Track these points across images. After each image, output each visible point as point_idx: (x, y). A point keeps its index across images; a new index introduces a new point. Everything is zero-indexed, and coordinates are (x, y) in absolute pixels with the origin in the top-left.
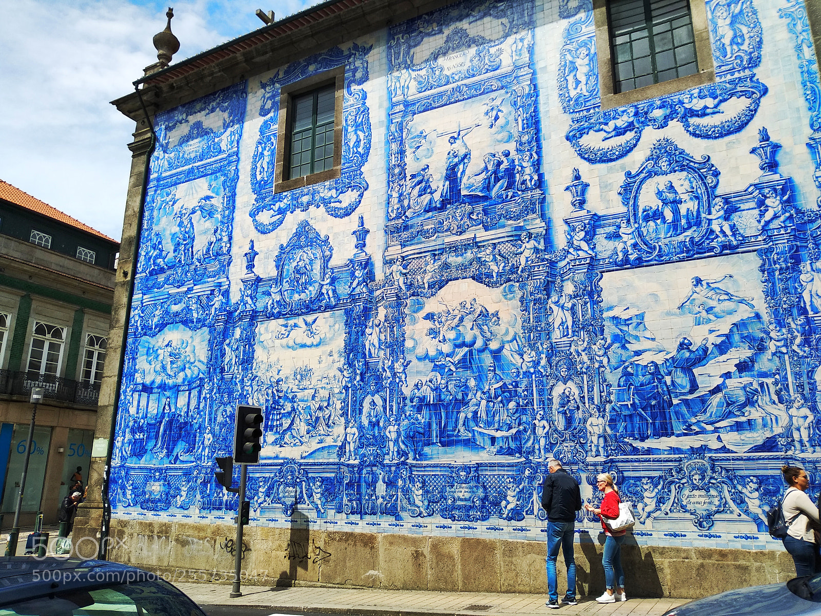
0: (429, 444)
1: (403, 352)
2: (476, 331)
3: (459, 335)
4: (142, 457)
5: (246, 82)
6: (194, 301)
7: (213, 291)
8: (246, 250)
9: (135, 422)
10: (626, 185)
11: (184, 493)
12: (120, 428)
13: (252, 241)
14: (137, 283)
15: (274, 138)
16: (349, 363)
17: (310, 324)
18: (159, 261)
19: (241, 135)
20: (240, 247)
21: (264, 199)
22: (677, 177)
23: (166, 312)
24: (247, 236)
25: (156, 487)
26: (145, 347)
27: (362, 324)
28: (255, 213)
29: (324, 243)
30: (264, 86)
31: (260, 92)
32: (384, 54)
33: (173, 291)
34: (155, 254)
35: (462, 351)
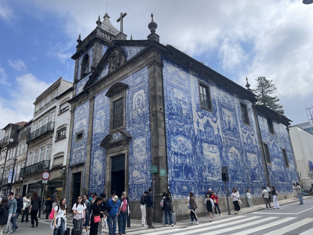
1: (228, 159)
2: (236, 158)
4: (179, 177)
5: (189, 70)
6: (186, 129)
7: (190, 128)
8: (197, 120)
9: (174, 165)
10: (247, 139)
11: (193, 190)
12: (169, 166)
13: (197, 119)
14: (166, 114)
15: (198, 93)
16: (221, 159)
17: (213, 147)
18: (172, 110)
19: (190, 85)
20: (195, 119)
21: (198, 108)
22: (250, 140)
23: (178, 130)
24: (196, 116)
25: (185, 188)
26: (173, 139)
27: (221, 151)
28: (197, 111)
29: (212, 128)
30: (193, 75)
31: (192, 76)
32: (216, 89)
33: (179, 123)
34: (170, 107)
35: (235, 161)
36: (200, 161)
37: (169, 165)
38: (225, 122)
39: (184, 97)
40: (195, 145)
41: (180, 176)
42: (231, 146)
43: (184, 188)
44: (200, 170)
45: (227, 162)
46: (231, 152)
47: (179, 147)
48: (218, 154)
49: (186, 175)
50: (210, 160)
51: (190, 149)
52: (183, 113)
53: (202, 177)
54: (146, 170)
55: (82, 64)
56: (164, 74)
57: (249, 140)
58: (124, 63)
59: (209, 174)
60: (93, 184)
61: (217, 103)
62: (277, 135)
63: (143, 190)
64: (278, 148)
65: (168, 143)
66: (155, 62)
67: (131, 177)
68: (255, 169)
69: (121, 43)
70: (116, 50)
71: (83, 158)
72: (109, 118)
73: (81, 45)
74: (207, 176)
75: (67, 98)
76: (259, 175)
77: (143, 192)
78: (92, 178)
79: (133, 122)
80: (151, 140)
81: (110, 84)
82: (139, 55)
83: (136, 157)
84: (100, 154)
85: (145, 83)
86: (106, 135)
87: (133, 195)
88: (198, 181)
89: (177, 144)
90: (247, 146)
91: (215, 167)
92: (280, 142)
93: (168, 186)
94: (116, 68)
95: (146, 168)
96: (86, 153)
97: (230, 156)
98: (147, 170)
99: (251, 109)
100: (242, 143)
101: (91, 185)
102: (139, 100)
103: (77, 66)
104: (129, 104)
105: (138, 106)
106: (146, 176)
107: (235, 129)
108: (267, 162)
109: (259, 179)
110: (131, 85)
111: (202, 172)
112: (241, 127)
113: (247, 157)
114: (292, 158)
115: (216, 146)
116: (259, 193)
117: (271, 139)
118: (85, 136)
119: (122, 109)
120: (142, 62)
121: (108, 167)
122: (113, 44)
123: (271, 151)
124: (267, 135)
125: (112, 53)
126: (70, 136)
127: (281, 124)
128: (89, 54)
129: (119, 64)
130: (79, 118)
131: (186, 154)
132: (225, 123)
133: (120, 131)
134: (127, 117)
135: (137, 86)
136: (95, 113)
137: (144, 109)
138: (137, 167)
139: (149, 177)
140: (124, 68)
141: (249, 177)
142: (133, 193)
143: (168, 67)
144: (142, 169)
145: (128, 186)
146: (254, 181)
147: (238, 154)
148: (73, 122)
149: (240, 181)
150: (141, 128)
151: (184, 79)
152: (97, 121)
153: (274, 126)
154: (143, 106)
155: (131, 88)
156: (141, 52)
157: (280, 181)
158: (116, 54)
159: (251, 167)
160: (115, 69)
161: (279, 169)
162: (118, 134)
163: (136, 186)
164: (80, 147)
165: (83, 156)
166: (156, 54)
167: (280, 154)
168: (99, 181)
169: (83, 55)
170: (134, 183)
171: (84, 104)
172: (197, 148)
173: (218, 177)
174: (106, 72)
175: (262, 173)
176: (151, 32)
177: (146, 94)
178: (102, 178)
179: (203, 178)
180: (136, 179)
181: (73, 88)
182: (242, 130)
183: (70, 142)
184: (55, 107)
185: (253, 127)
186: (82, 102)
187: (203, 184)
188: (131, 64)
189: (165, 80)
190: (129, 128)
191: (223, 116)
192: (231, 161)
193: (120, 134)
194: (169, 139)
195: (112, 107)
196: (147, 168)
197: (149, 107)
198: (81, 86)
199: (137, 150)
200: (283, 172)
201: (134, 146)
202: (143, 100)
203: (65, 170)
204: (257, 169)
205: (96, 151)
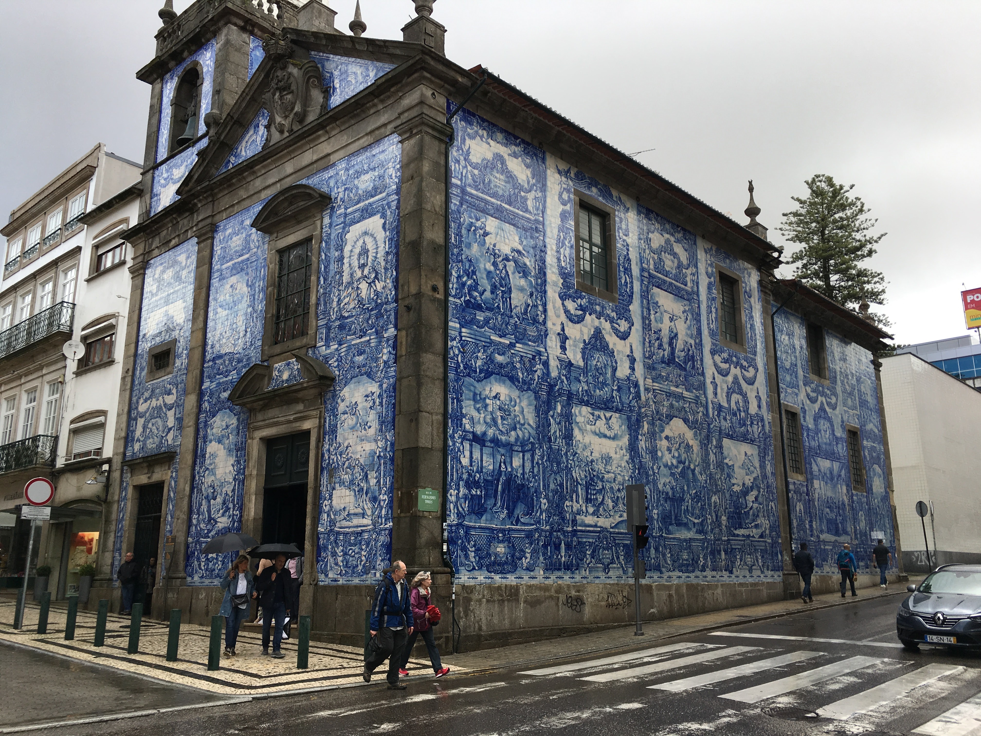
0: (671, 524)
1: (657, 458)
2: (685, 455)
3: (680, 455)
4: (482, 515)
5: (544, 153)
6: (518, 359)
7: (534, 357)
8: (558, 329)
9: (470, 475)
10: (728, 393)
11: (528, 555)
12: (452, 480)
13: (562, 324)
14: (451, 307)
15: (572, 234)
16: (632, 458)
17: (608, 419)
18: (475, 294)
19: (544, 207)
20: (554, 324)
21: (569, 288)
22: (740, 397)
23: (490, 360)
24: (558, 316)
25: (501, 549)
26: (470, 390)
27: (636, 431)
28: (563, 297)
29: (612, 354)
30: (560, 172)
31: (557, 176)
32: (636, 223)
33: (494, 338)
34: (469, 283)
35: (681, 466)
36: (558, 464)
37: (452, 475)
38: (657, 336)
39: (520, 248)
40: (547, 413)
41: (485, 511)
42: (670, 417)
43: (498, 549)
44: (556, 493)
45: (652, 468)
46: (667, 438)
47: (489, 418)
48: (625, 441)
49: (507, 509)
50: (592, 461)
51: (529, 425)
52: (514, 302)
53: (561, 513)
54: (377, 488)
55: (177, 103)
56: (453, 166)
57: (735, 397)
58: (321, 116)
59: (586, 507)
60: (202, 526)
61: (635, 271)
62: (836, 381)
63: (363, 553)
64: (832, 425)
65: (453, 403)
66: (423, 123)
67: (326, 509)
68: (745, 492)
69: (312, 40)
70: (295, 65)
71: (170, 437)
72: (260, 307)
73: (174, 32)
74: (579, 513)
75: (121, 222)
76: (758, 511)
77: (363, 558)
78: (200, 505)
79: (341, 327)
80: (397, 394)
81: (269, 186)
82: (371, 93)
83: (346, 445)
84: (227, 427)
85: (388, 195)
86: (251, 365)
87: (331, 567)
88: (548, 527)
89: (486, 406)
90: (725, 419)
91: (608, 485)
92: (845, 405)
93: (443, 541)
94: (291, 131)
95: (375, 481)
96: (180, 420)
97: (664, 449)
98: (380, 489)
99: (756, 294)
100: (710, 406)
101: (196, 527)
102: (364, 252)
103: (157, 107)
104: (332, 262)
105: (359, 274)
106: (373, 509)
107: (692, 358)
108: (788, 470)
109: (757, 526)
110: (341, 195)
111: (563, 498)
112: (713, 353)
113: (722, 453)
114: (879, 458)
115: (620, 417)
116: (750, 571)
117: (813, 395)
118: (180, 362)
119: (307, 279)
120: (384, 119)
121: (255, 472)
122: (282, 42)
123: (808, 435)
124: (801, 383)
125: (279, 73)
126: (126, 357)
127: (853, 344)
128: (198, 68)
129: (301, 118)
130: (158, 298)
131: (512, 439)
132: (658, 339)
133: (294, 355)
134: (322, 307)
135: (358, 202)
136: (215, 282)
137: (379, 286)
138: (346, 476)
139: (383, 512)
140: (320, 132)
141: (724, 518)
142: (331, 560)
143: (468, 142)
144: (363, 484)
145: (316, 535)
146: (736, 532)
147: (691, 443)
148: (140, 309)
149: (689, 529)
150: (367, 350)
151: (526, 186)
152: (222, 313)
153: (828, 352)
154: (377, 274)
155: (339, 206)
156: (379, 82)
157: (829, 531)
158: (292, 79)
159: (734, 485)
160: (286, 134)
161: (830, 494)
162: (288, 364)
163: (341, 537)
164: (161, 398)
165: (170, 429)
166: (429, 93)
167: (840, 446)
168: (223, 515)
169: (180, 70)
170: (336, 529)
171: (178, 248)
172: (552, 420)
173: (617, 517)
174: (259, 139)
175: (768, 506)
176: (417, 10)
177: (388, 233)
178: (231, 505)
179: (563, 519)
180: (342, 517)
181: (139, 187)
182: (715, 365)
183: (129, 379)
184: (78, 249)
185: (755, 354)
186: (170, 240)
187: (562, 537)
188: (343, 123)
189: (457, 186)
190: (328, 346)
191: (652, 317)
192: (666, 466)
193: (296, 366)
194: (459, 393)
195: (274, 267)
196: (379, 482)
197: (397, 277)
198: (171, 184)
199: (350, 421)
200: (843, 504)
201: (342, 407)
202: (377, 253)
203: (109, 472)
204: (754, 493)
205: (214, 416)
